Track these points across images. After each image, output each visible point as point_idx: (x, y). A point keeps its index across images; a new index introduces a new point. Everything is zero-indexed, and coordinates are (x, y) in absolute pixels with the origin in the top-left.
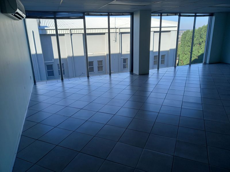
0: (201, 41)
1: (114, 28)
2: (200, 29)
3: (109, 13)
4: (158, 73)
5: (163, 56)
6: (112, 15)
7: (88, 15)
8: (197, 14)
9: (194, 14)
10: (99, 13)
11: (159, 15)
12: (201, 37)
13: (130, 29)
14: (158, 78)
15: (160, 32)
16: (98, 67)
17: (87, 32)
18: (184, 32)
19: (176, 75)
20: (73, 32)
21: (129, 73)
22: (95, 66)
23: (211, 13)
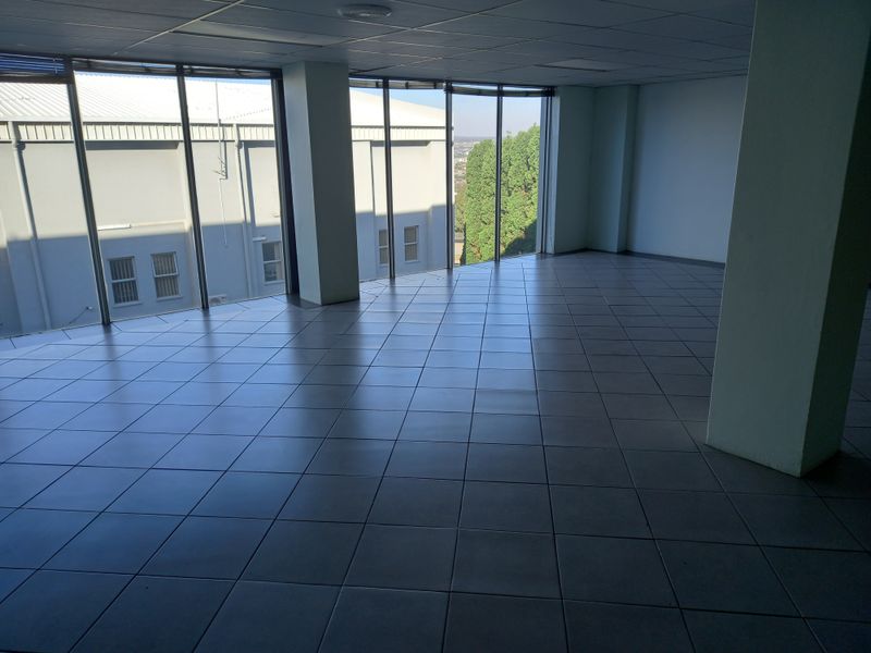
0: (529, 177)
1: (215, 125)
2: (524, 138)
3: (180, 65)
4: (393, 294)
5: (410, 232)
6: (193, 74)
7: (89, 68)
8: (505, 88)
9: (495, 88)
10: (140, 64)
11: (377, 83)
12: (529, 167)
13: (272, 130)
14: (393, 313)
15: (388, 144)
16: (156, 279)
17: (85, 138)
18: (475, 147)
19: (456, 299)
20: (26, 133)
21: (284, 298)
22: (144, 276)
23: (548, 87)
